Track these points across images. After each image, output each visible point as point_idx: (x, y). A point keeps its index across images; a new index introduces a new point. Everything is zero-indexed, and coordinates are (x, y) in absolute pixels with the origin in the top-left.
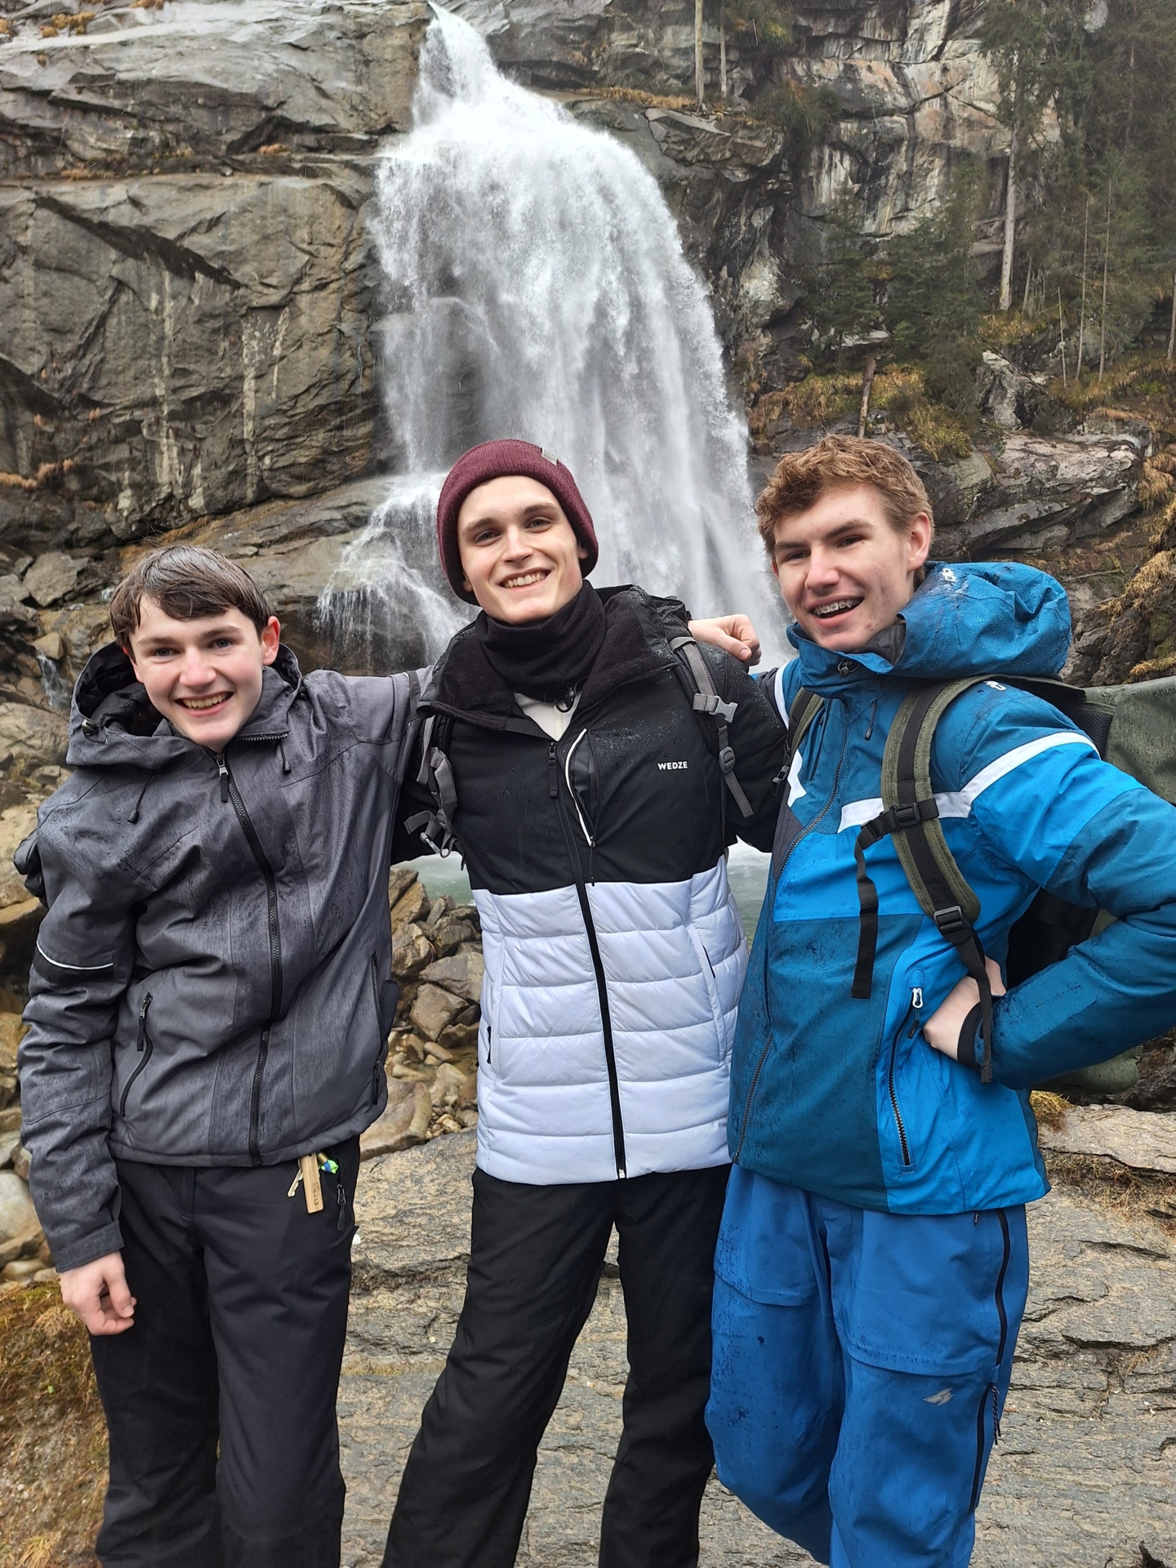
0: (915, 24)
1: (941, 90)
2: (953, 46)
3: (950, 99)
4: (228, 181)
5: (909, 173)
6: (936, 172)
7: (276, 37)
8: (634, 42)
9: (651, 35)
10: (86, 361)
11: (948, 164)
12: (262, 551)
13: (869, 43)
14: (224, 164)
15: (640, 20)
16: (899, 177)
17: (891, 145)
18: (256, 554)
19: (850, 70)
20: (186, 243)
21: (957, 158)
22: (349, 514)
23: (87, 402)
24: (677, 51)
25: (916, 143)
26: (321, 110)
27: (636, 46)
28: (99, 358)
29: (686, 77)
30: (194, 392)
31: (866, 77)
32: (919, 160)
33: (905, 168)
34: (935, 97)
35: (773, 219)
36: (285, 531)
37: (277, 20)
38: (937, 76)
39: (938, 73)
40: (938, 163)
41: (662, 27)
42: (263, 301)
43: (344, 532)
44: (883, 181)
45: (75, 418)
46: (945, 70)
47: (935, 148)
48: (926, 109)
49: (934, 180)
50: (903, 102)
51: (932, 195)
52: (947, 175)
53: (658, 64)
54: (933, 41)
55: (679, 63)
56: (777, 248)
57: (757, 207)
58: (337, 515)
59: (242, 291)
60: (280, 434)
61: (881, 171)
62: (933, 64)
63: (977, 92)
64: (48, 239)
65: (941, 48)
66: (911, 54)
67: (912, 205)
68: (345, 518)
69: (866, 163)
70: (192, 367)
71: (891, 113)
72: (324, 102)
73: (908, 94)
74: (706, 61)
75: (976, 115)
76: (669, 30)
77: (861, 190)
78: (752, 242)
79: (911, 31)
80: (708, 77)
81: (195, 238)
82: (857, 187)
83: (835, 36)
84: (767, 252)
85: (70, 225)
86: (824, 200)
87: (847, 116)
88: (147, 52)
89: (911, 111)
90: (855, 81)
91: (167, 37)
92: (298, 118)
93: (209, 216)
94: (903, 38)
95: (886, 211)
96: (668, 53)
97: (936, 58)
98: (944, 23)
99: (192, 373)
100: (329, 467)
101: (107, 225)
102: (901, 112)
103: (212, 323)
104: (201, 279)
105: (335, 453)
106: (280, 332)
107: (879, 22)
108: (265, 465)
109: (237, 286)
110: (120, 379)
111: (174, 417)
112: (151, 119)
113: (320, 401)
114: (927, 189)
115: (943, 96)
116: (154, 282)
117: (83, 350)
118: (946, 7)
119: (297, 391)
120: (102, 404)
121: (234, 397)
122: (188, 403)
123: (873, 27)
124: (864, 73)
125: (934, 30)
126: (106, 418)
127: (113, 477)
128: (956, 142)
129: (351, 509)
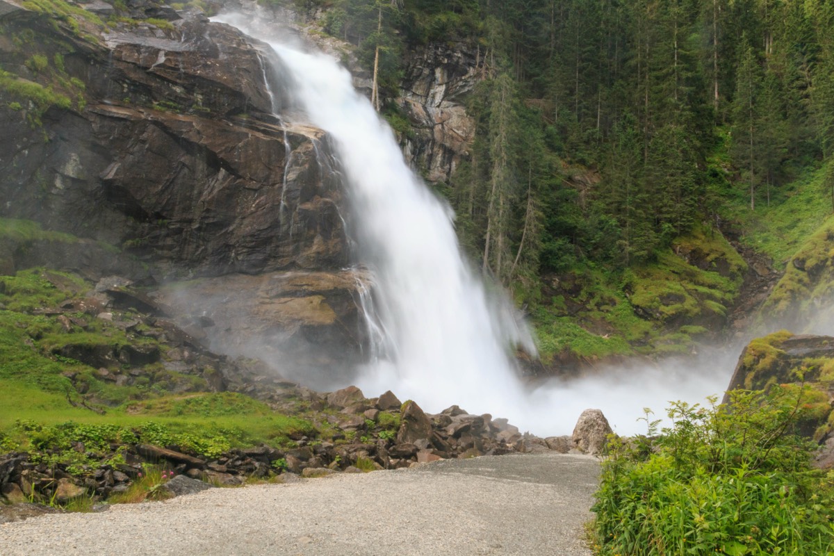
0: (432, 91)
1: (441, 121)
2: (445, 103)
3: (445, 126)
5: (432, 155)
6: (440, 155)
10: (163, 197)
11: (444, 153)
13: (414, 94)
16: (428, 155)
17: (425, 142)
18: (272, 303)
19: (408, 104)
20: (220, 156)
21: (447, 151)
25: (433, 143)
28: (169, 197)
30: (212, 220)
31: (414, 109)
32: (435, 149)
33: (430, 152)
34: (439, 123)
38: (440, 115)
39: (440, 113)
40: (441, 152)
42: (250, 186)
44: (423, 156)
45: (151, 222)
46: (442, 113)
47: (442, 146)
48: (437, 128)
49: (439, 158)
50: (429, 123)
51: (438, 165)
52: (444, 157)
54: (438, 99)
59: (242, 181)
60: (250, 246)
61: (421, 151)
62: (438, 109)
63: (454, 125)
64: (154, 139)
65: (440, 103)
66: (429, 103)
67: (432, 167)
68: (304, 291)
69: (417, 147)
70: (212, 209)
71: (426, 127)
73: (430, 120)
75: (455, 135)
79: (430, 94)
83: (402, 88)
85: (165, 135)
87: (411, 126)
89: (432, 128)
90: (410, 110)
92: (254, 105)
94: (427, 96)
97: (438, 106)
98: (442, 93)
99: (213, 212)
100: (270, 263)
101: (184, 139)
102: (429, 127)
103: (227, 191)
104: (223, 171)
105: (275, 257)
106: (255, 200)
107: (419, 88)
108: (240, 258)
109: (239, 177)
110: (177, 208)
111: (199, 229)
112: (193, 91)
113: (272, 234)
114: (436, 162)
115: (442, 124)
116: (201, 167)
117: (163, 191)
118: (443, 88)
119: (262, 228)
120: (164, 218)
121: (229, 225)
122: (207, 224)
123: (417, 89)
124: (413, 106)
125: (439, 95)
126: (166, 225)
127: (160, 252)
128: (447, 144)
129: (306, 287)
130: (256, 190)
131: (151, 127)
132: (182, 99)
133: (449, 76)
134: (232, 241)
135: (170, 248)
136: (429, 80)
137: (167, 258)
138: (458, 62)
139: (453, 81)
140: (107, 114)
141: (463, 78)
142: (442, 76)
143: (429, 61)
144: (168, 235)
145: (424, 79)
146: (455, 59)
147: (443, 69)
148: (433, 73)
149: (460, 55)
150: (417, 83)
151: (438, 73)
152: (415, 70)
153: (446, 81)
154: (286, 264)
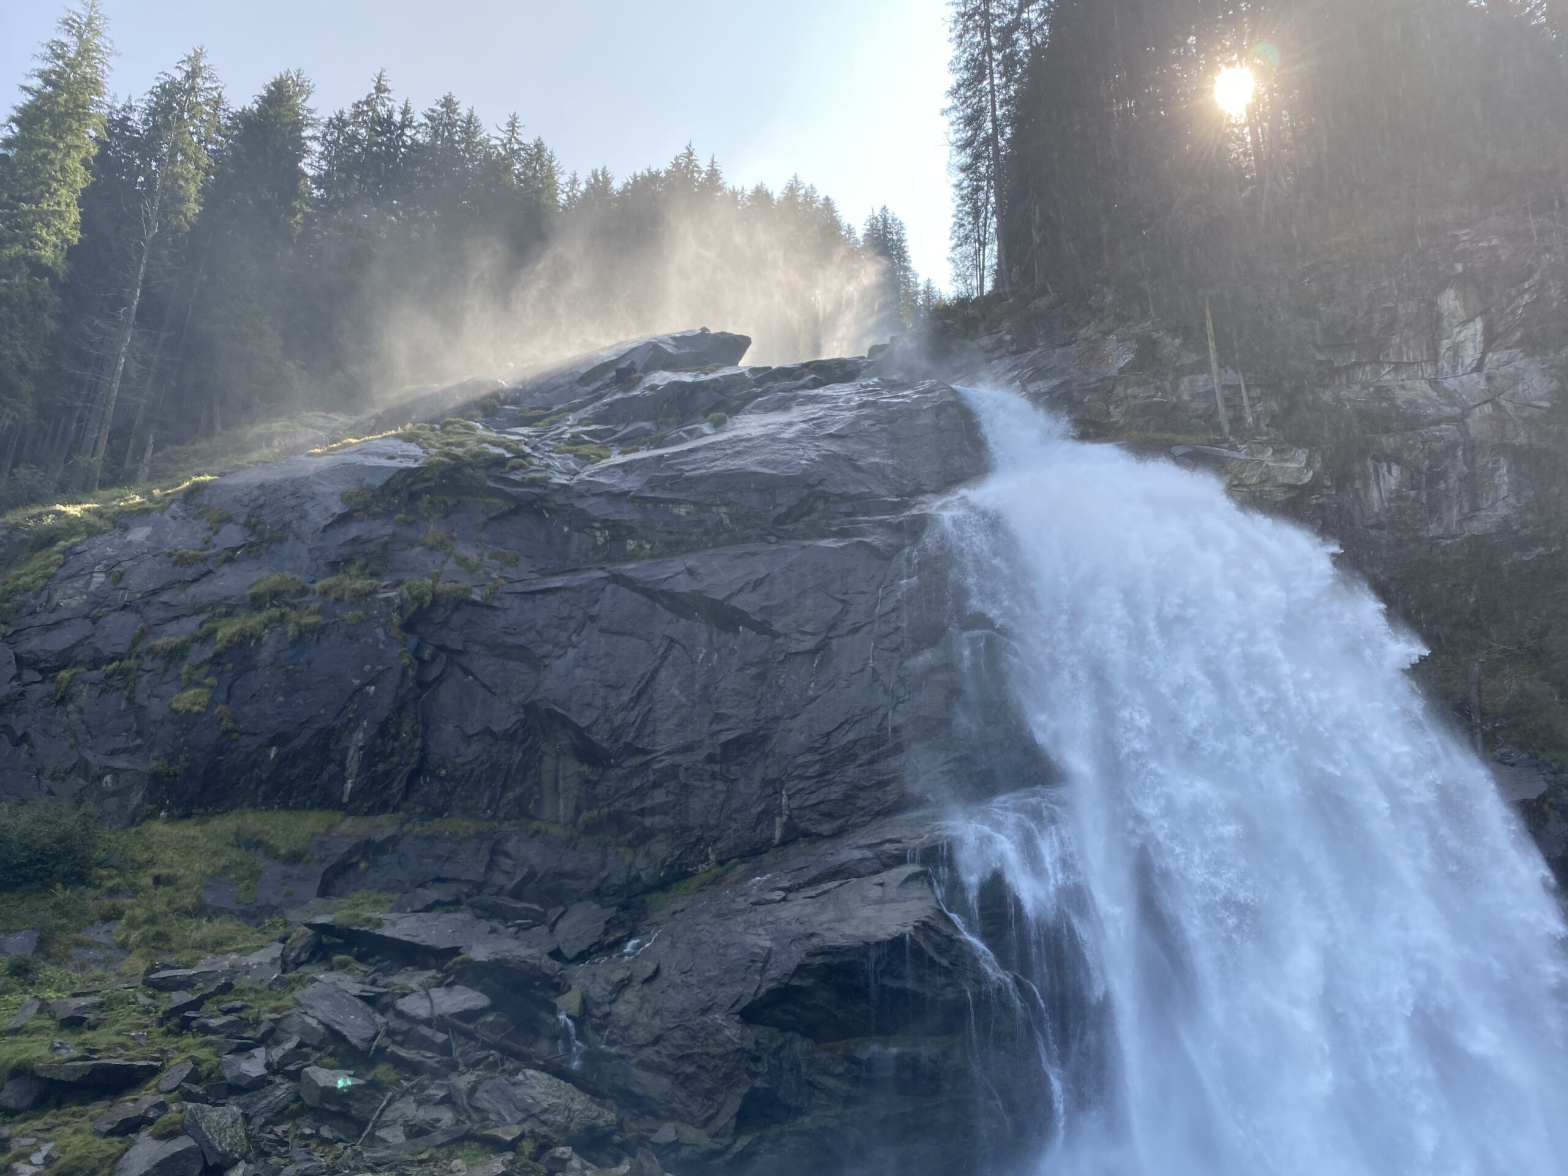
0: (1446, 343)
1: (1490, 396)
2: (1495, 356)
3: (1503, 403)
4: (773, 548)
5: (1472, 476)
6: (1504, 470)
7: (818, 431)
8: (1152, 393)
9: (1167, 385)
10: (635, 713)
11: (1516, 462)
12: (791, 896)
13: (1398, 367)
14: (770, 534)
15: (1156, 375)
16: (1460, 480)
17: (1442, 452)
18: (784, 899)
19: (1382, 390)
20: (733, 602)
21: (1525, 454)
22: (884, 852)
23: (632, 750)
24: (1196, 396)
25: (1471, 448)
26: (856, 482)
27: (1153, 397)
28: (646, 709)
29: (1209, 416)
30: (732, 735)
31: (1401, 395)
32: (1481, 461)
33: (1465, 471)
34: (1485, 402)
36: (813, 872)
37: (820, 418)
38: (1483, 385)
39: (1483, 382)
40: (1504, 462)
41: (1178, 378)
42: (801, 647)
43: (877, 872)
44: (1442, 486)
45: (619, 766)
46: (1489, 378)
48: (1477, 414)
49: (1503, 476)
50: (1448, 412)
51: (1504, 491)
52: (1517, 472)
53: (1178, 409)
54: (1470, 355)
55: (1200, 406)
58: (869, 854)
59: (780, 640)
60: (811, 771)
61: (1438, 476)
62: (1475, 375)
63: (1533, 394)
64: (615, 609)
65: (1481, 360)
66: (1447, 368)
67: (1483, 504)
68: (878, 857)
69: (1419, 471)
70: (730, 712)
71: (1437, 422)
72: (860, 476)
73: (1453, 404)
74: (1226, 400)
75: (1537, 413)
76: (1186, 380)
77: (1418, 496)
79: (1443, 351)
80: (1231, 414)
81: (740, 598)
82: (1412, 493)
83: (1359, 364)
85: (632, 596)
86: (1376, 510)
87: (1388, 430)
88: (711, 454)
89: (1459, 421)
90: (1388, 400)
92: (837, 492)
93: (754, 578)
94: (1434, 358)
95: (1452, 514)
96: (1186, 398)
97: (1479, 368)
98: (1479, 338)
99: (730, 717)
100: (860, 803)
101: (666, 593)
102: (1450, 420)
103: (753, 671)
104: (743, 632)
105: (867, 789)
106: (815, 674)
107: (1405, 348)
108: (796, 804)
109: (777, 635)
110: (663, 727)
111: (710, 760)
112: (710, 505)
113: (852, 737)
114: (1496, 488)
115: (1493, 401)
116: (703, 638)
117: (634, 700)
118: (1478, 325)
119: (829, 729)
120: (641, 751)
121: (768, 738)
122: (726, 745)
123: (1400, 352)
124: (1398, 391)
125: (1469, 346)
126: (647, 764)
127: (648, 822)
128: (1522, 439)
129: (886, 847)
130: (813, 652)
131: (610, 587)
132: (690, 524)
133: (1484, 295)
134: (777, 772)
135: (661, 809)
136: (1423, 324)
138: (1495, 260)
139: (1498, 303)
140: (532, 588)
142: (1467, 300)
143: (1410, 285)
144: (656, 785)
145: (1407, 327)
146: (1486, 257)
147: (1459, 288)
148: (1433, 304)
149: (1498, 241)
150: (1396, 340)
151: (1449, 301)
152: (1377, 316)
153: (1479, 309)
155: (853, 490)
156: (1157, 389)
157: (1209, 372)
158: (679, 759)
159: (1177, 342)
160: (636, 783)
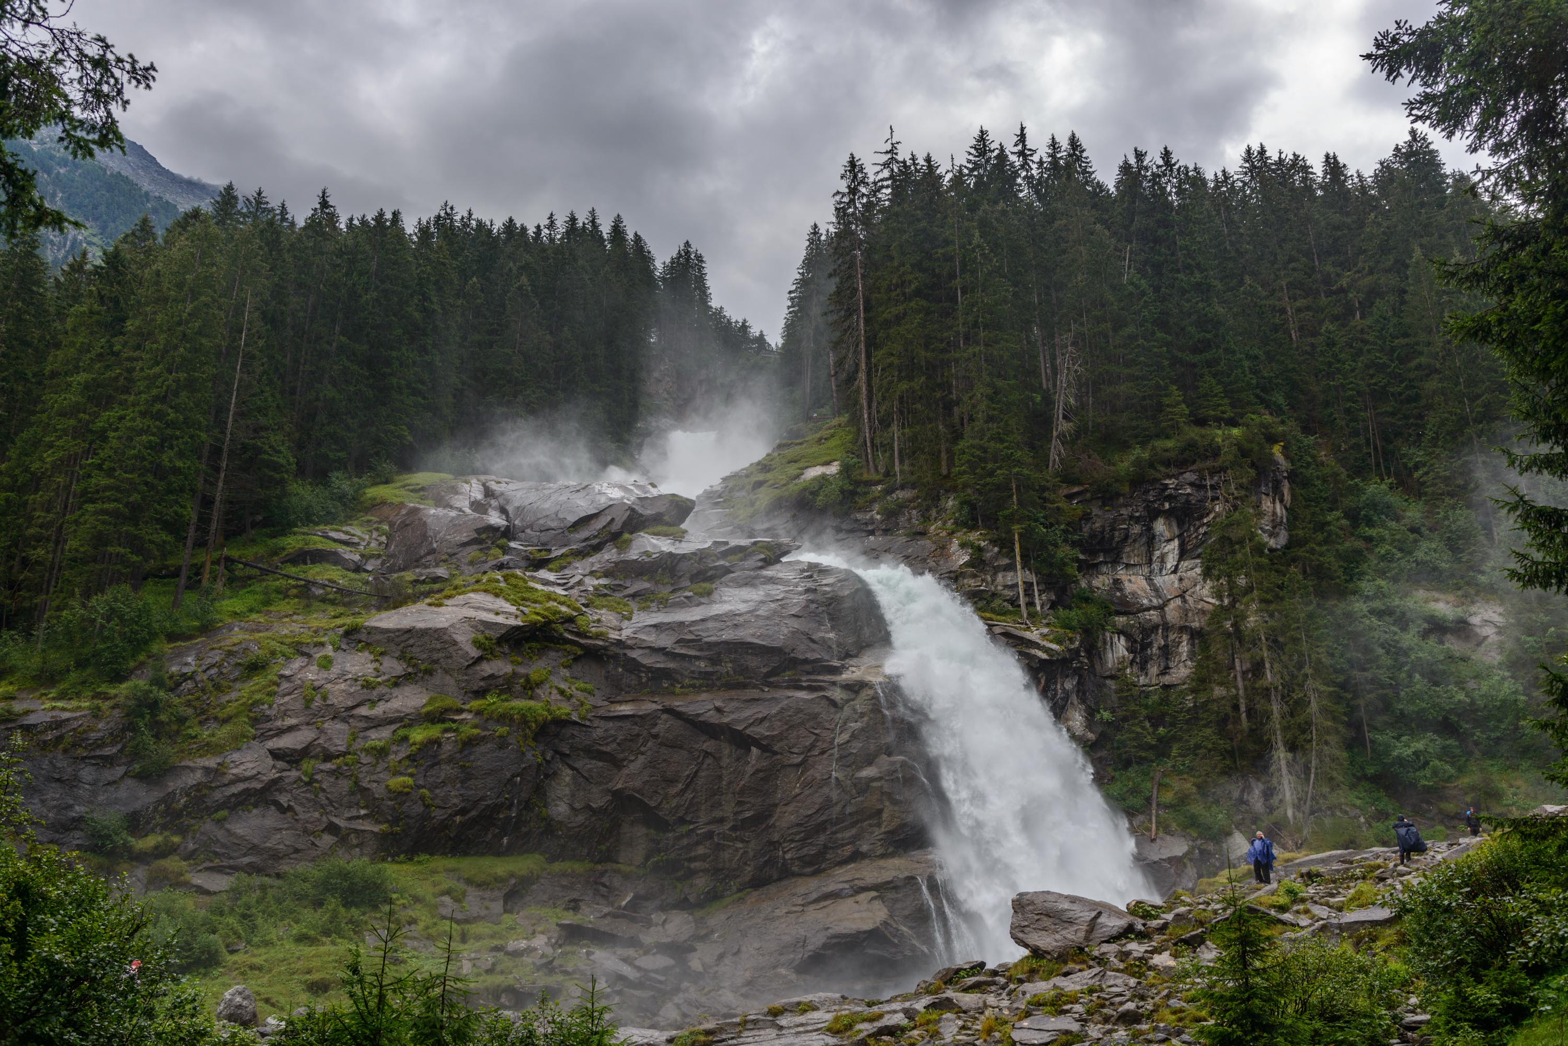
0: (1157, 553)
1: (1180, 592)
2: (1185, 564)
3: (1187, 598)
4: (768, 695)
5: (1166, 646)
6: (1185, 643)
7: (784, 610)
8: (979, 583)
9: (989, 579)
10: (685, 797)
11: (1192, 638)
12: (806, 908)
13: (1128, 566)
14: (764, 684)
15: (982, 571)
16: (1159, 648)
17: (1149, 630)
18: (804, 910)
19: (1117, 582)
20: (748, 732)
21: (1196, 635)
22: (853, 884)
23: (682, 821)
24: (1006, 587)
25: (1167, 627)
26: (813, 650)
27: (981, 586)
28: (692, 795)
29: (1014, 602)
30: (748, 814)
31: (1129, 587)
32: (1172, 636)
33: (1163, 643)
34: (1176, 596)
35: (1078, 683)
36: (814, 896)
37: (782, 600)
38: (1176, 585)
39: (1177, 582)
40: (1185, 637)
41: (995, 574)
42: (790, 762)
43: (854, 895)
44: (1149, 652)
45: (675, 830)
46: (1181, 580)
47: (1182, 629)
48: (1172, 605)
49: (1184, 648)
50: (1155, 602)
51: (1184, 657)
52: (1193, 645)
53: (994, 595)
54: (1171, 562)
55: (1009, 593)
56: (1083, 701)
57: (1067, 676)
58: (846, 886)
59: (779, 757)
60: (798, 838)
61: (1146, 646)
62: (1172, 576)
63: (1205, 592)
64: (668, 730)
65: (1177, 567)
66: (1157, 571)
67: (1171, 664)
68: (851, 887)
69: (1135, 641)
70: (747, 800)
71: (1148, 609)
72: (814, 646)
73: (1159, 596)
74: (1025, 590)
75: (1206, 606)
76: (1000, 575)
77: (1135, 657)
78: (1066, 698)
79: (1154, 558)
80: (1028, 600)
81: (751, 729)
82: (1131, 656)
83: (1106, 563)
84: (1076, 702)
85: (679, 722)
86: (1110, 665)
87: (1119, 613)
88: (718, 625)
89: (1161, 608)
90: (1121, 590)
91: (726, 614)
92: (801, 657)
93: (760, 716)
94: (1150, 562)
95: (1154, 670)
96: (1000, 588)
97: (1175, 572)
98: (1176, 552)
99: (747, 803)
100: (828, 856)
101: (703, 722)
102: (1155, 608)
103: (761, 775)
104: (754, 750)
105: (832, 848)
106: (799, 778)
107: (1133, 554)
108: (788, 856)
109: (775, 753)
110: (703, 807)
111: (734, 828)
112: (721, 661)
113: (824, 818)
114: (1180, 654)
115: (1182, 596)
116: (726, 752)
117: (683, 791)
118: (1176, 542)
119: (810, 812)
120: (691, 823)
121: (770, 816)
122: (744, 820)
123: (1129, 557)
124: (1126, 584)
125: (1170, 556)
126: (692, 830)
127: (693, 865)
128: (1195, 625)
129: (856, 882)
130: (798, 766)
131: (664, 716)
132: (706, 673)
133: (1180, 524)
134: (776, 837)
135: (703, 858)
136: (1144, 540)
137: (702, 871)
138: (1188, 502)
139: (1188, 530)
140: (612, 714)
141: (1205, 521)
142: (1170, 525)
143: (1137, 514)
144: (698, 843)
145: (1134, 541)
146: (1183, 499)
147: (1166, 518)
148: (1150, 529)
149: (1189, 491)
150: (1128, 549)
151: (1160, 526)
152: (1117, 533)
153: (1177, 533)
154: (847, 854)
155: (810, 656)
156: (983, 580)
157: (1016, 571)
158: (712, 827)
159: (996, 549)
160: (685, 841)
